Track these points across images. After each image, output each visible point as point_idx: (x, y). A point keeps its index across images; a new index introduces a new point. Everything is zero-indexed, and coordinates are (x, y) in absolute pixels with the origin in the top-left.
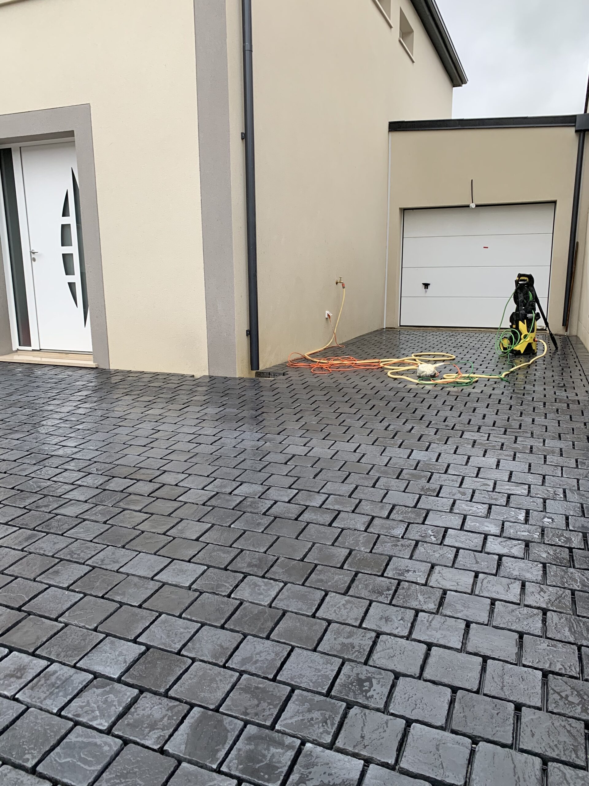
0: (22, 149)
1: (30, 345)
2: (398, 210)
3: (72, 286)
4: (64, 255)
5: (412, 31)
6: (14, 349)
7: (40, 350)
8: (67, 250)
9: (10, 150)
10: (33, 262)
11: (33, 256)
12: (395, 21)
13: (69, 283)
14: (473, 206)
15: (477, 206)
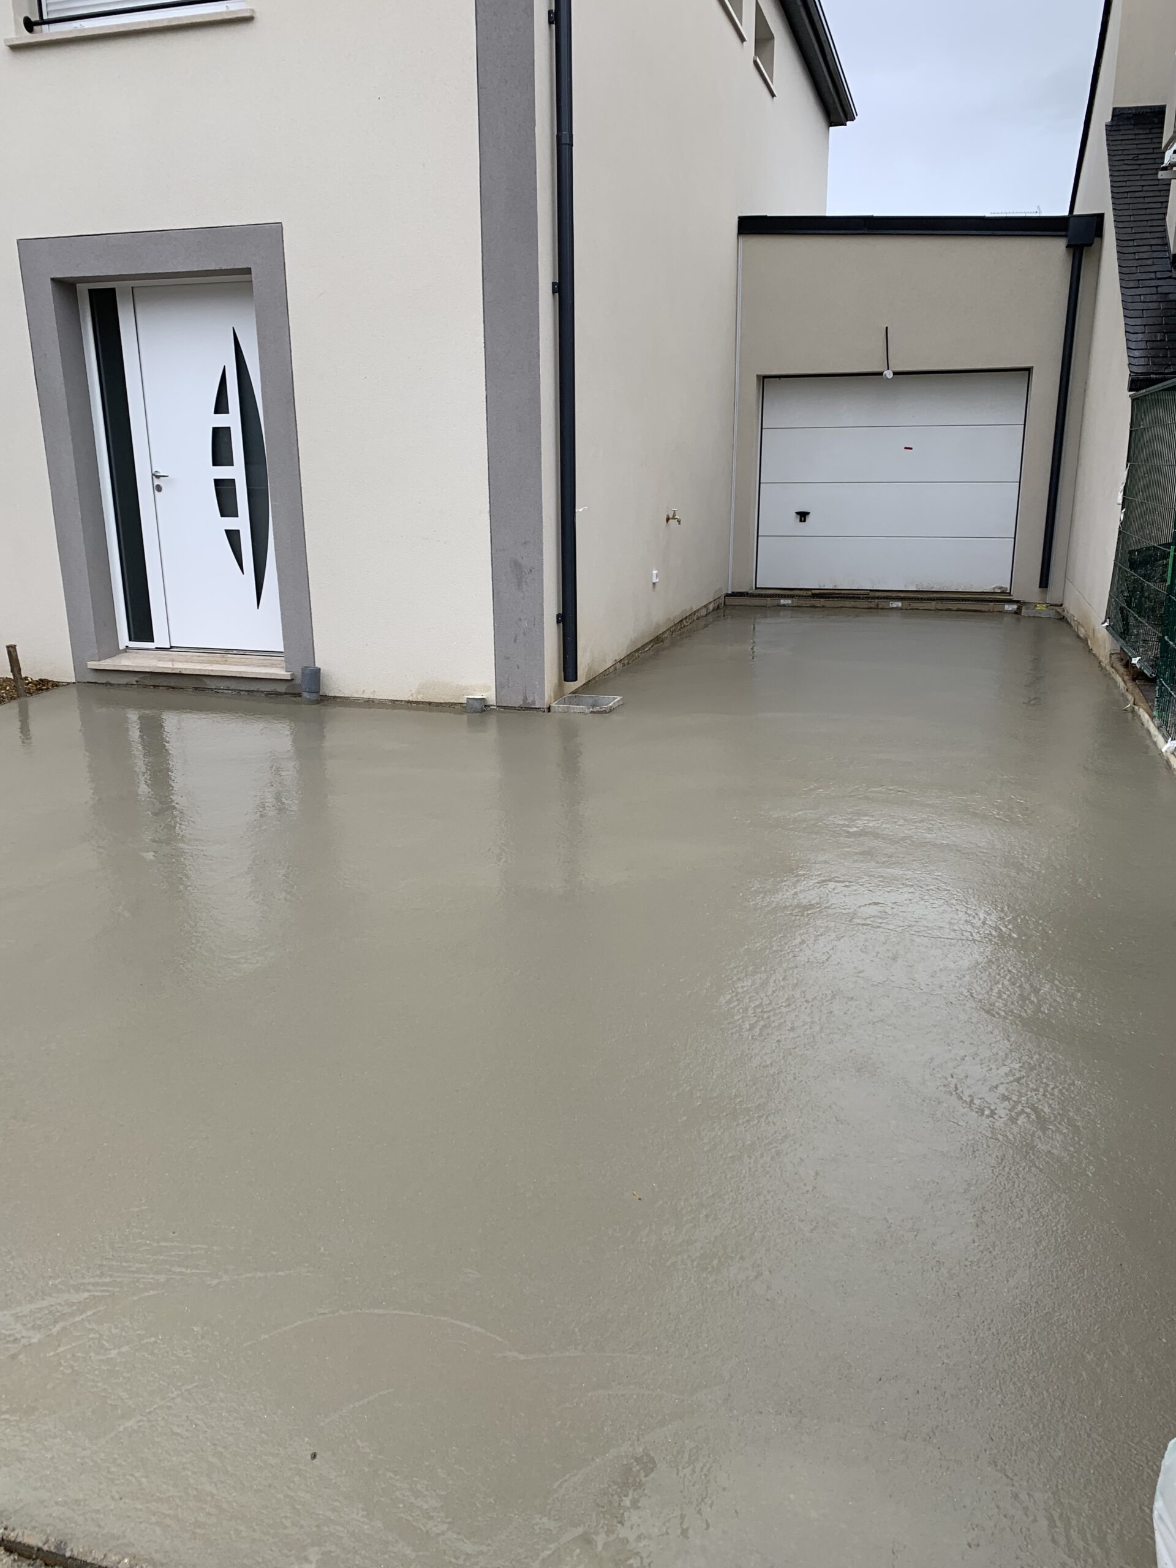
0: (135, 290)
1: (151, 639)
2: (755, 379)
3: (233, 537)
4: (217, 482)
5: (773, 38)
6: (122, 647)
7: (171, 647)
8: (224, 473)
9: (113, 290)
10: (156, 492)
11: (157, 482)
12: (748, 28)
13: (227, 531)
14: (889, 374)
15: (895, 373)
